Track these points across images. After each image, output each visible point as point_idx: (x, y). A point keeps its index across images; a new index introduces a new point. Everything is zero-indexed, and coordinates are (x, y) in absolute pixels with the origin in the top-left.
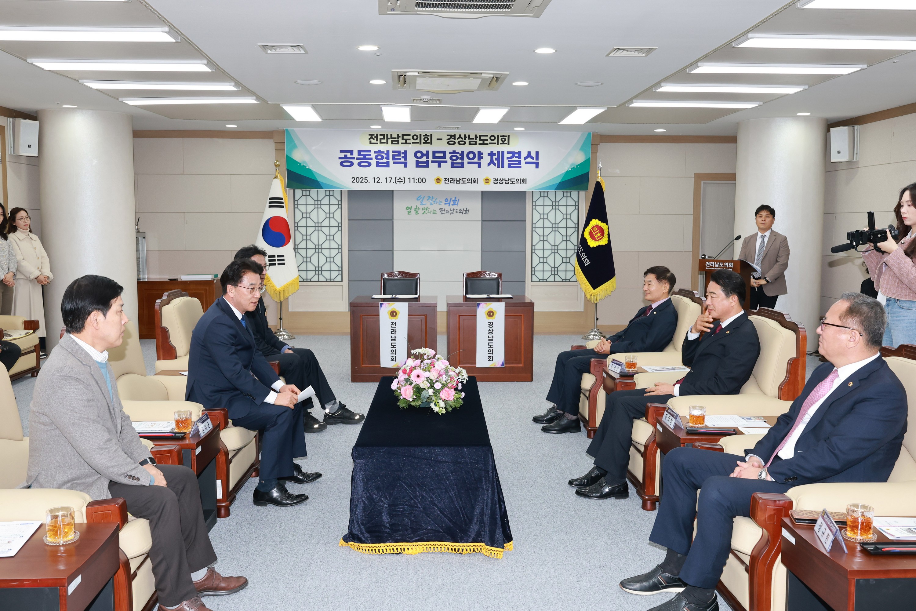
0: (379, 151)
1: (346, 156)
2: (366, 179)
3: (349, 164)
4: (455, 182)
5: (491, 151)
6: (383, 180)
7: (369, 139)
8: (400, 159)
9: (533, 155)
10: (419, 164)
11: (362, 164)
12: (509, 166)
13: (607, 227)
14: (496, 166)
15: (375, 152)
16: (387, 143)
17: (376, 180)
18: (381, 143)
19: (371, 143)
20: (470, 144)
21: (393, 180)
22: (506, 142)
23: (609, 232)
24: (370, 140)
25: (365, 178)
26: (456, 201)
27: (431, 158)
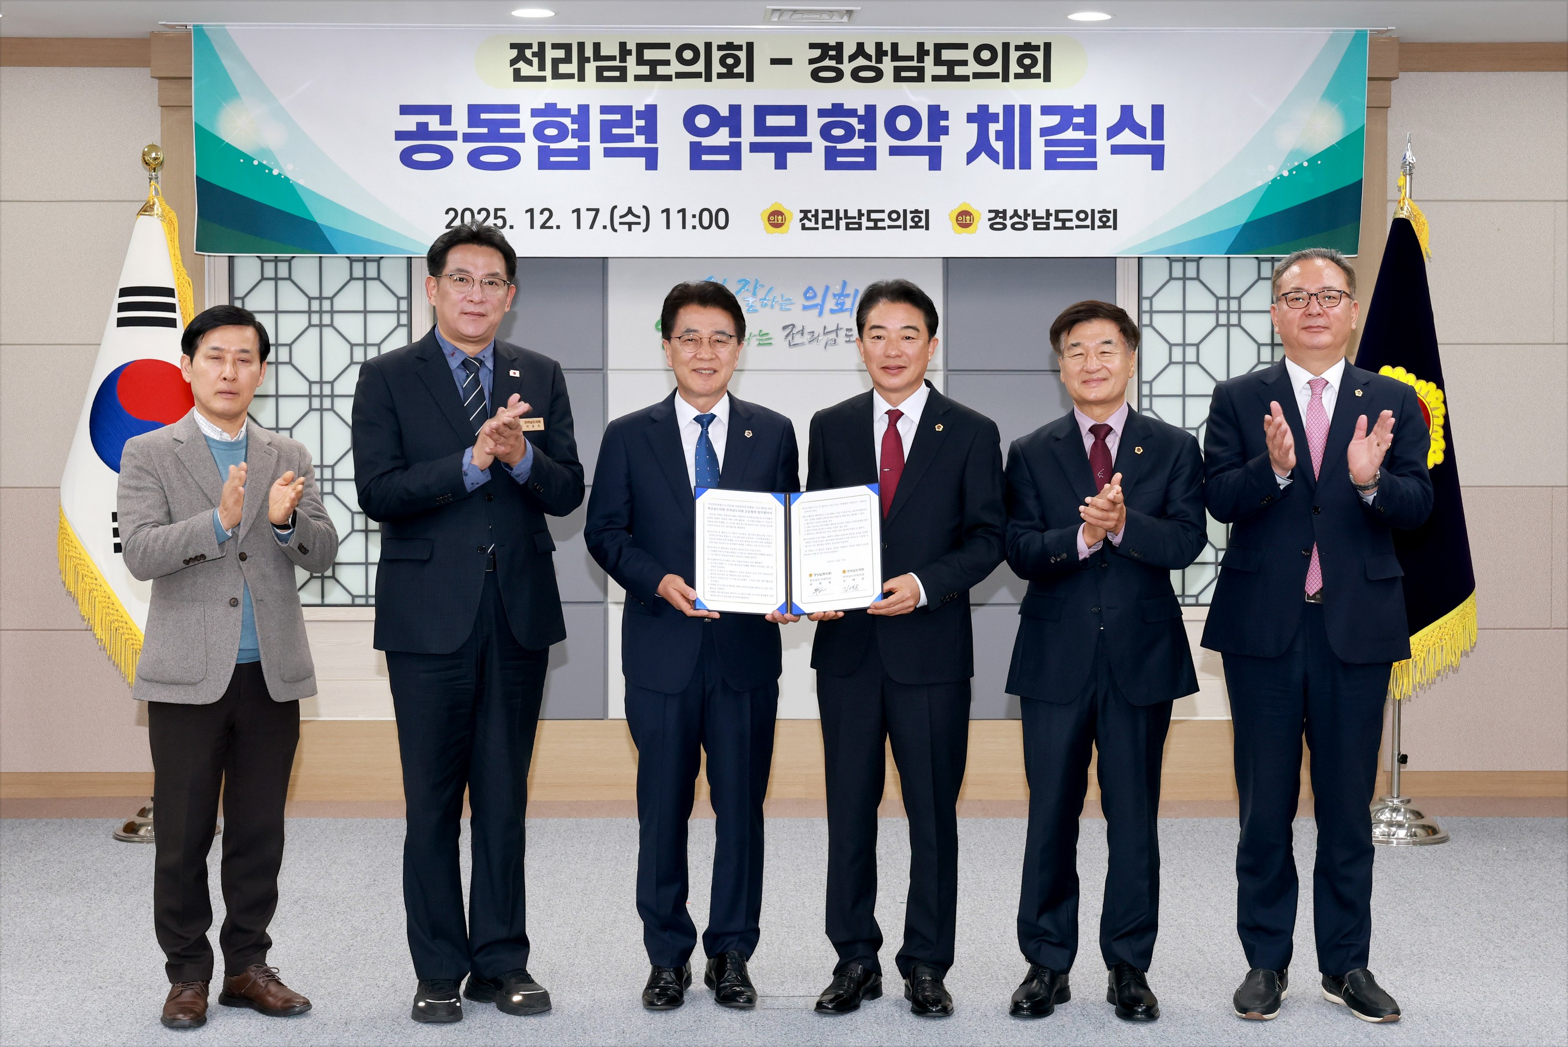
0: (551, 109)
1: (423, 126)
2: (500, 213)
3: (434, 157)
4: (843, 223)
5: (979, 107)
6: (564, 217)
7: (513, 62)
8: (630, 138)
9: (1143, 117)
10: (705, 158)
11: (485, 158)
12: (1051, 163)
13: (1442, 399)
14: (998, 163)
15: (535, 113)
16: (582, 78)
17: (539, 219)
18: (556, 75)
19: (518, 76)
20: (898, 78)
21: (604, 218)
22: (1039, 69)
23: (1446, 417)
24: (516, 66)
25: (496, 210)
26: (848, 295)
27: (748, 135)
